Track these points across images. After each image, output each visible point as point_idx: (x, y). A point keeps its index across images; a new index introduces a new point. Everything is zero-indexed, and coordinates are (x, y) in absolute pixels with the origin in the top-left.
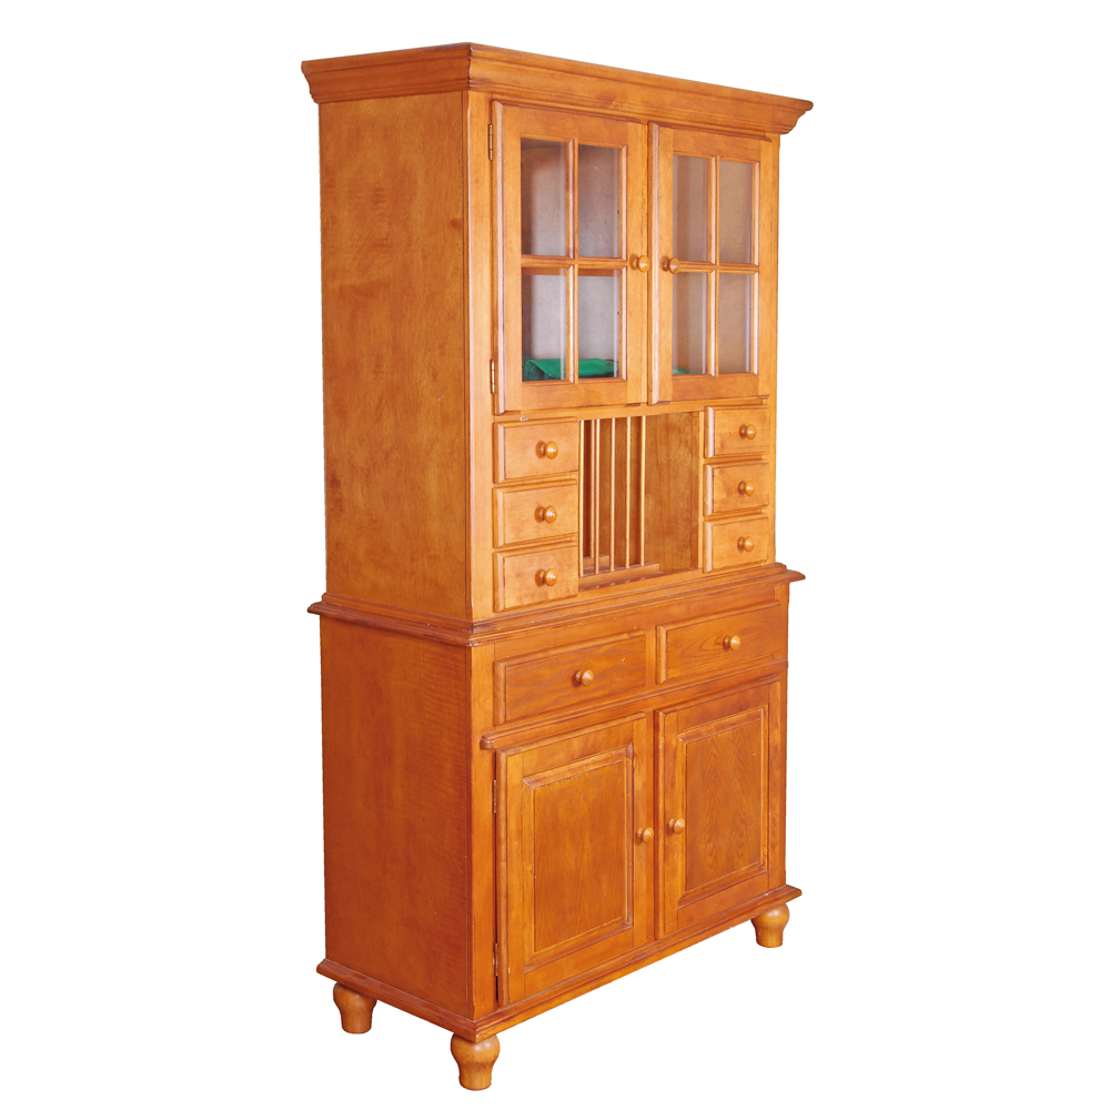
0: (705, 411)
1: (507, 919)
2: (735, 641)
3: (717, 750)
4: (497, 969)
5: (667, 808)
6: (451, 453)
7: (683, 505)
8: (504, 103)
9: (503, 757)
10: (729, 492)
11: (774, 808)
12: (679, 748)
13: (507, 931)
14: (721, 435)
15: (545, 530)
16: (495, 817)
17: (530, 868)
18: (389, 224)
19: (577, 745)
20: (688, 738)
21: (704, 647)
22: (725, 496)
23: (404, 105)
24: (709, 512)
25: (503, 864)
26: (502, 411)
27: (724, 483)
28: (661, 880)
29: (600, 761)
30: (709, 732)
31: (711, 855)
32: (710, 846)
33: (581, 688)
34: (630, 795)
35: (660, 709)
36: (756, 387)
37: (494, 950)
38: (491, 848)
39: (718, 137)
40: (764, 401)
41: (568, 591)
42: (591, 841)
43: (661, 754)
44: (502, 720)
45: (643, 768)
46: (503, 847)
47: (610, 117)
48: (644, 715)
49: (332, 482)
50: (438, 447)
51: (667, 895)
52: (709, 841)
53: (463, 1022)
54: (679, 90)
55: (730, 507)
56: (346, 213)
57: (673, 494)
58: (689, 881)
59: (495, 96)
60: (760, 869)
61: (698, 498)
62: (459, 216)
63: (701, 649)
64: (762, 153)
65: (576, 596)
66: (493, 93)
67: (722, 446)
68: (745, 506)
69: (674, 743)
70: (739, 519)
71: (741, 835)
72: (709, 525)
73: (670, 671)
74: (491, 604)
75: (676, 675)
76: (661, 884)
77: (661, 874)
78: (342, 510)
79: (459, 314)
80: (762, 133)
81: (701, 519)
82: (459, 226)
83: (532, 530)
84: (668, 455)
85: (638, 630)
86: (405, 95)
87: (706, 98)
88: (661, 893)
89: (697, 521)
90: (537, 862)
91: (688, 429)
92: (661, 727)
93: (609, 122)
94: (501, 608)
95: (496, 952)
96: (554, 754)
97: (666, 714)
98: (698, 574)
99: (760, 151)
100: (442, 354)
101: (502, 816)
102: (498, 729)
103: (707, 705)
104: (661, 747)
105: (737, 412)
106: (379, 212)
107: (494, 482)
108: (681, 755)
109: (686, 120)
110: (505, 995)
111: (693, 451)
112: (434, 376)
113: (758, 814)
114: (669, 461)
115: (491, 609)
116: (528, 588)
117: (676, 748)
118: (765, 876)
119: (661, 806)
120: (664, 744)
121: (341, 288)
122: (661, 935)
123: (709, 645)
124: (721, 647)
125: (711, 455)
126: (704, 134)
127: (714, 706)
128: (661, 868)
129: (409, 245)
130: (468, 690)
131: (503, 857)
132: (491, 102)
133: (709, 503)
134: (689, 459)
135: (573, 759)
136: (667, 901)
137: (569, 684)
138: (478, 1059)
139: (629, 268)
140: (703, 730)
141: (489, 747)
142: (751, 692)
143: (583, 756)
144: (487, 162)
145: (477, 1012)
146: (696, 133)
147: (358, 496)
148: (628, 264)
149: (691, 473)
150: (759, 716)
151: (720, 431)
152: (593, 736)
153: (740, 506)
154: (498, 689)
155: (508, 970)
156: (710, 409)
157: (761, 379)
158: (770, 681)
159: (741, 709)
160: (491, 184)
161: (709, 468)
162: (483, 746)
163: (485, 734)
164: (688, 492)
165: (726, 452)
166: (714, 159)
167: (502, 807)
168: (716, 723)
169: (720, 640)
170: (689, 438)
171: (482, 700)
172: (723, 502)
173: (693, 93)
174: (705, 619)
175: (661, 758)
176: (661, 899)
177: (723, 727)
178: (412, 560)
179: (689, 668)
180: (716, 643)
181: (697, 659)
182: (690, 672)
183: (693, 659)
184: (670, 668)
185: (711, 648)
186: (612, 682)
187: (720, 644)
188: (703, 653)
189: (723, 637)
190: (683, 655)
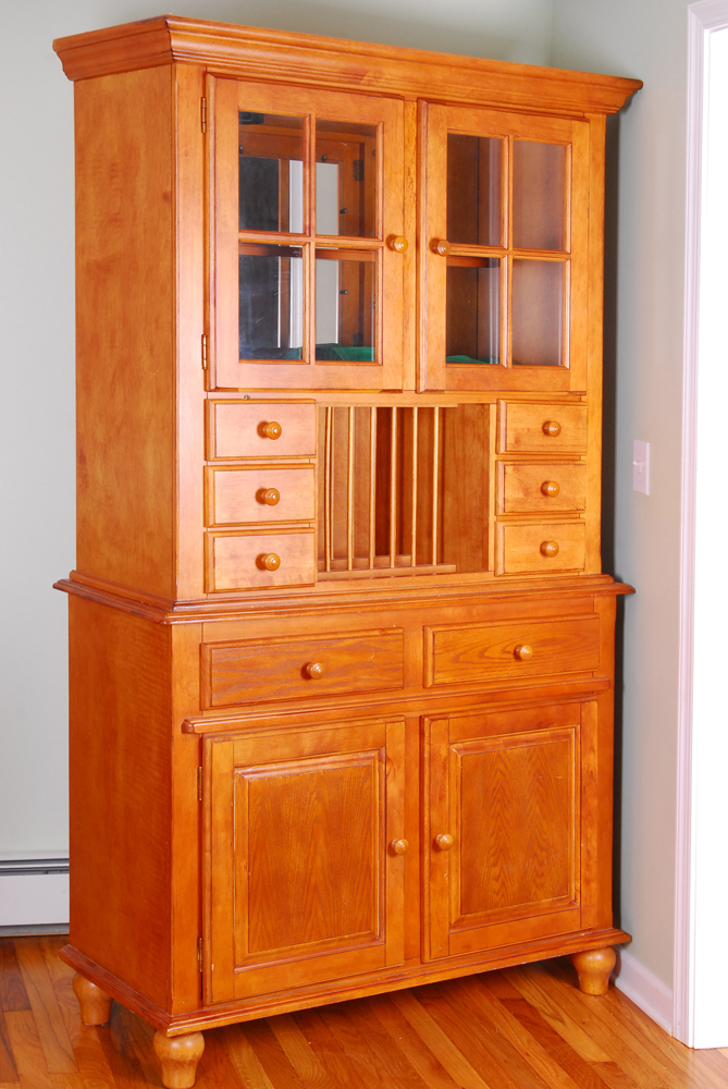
0: (498, 404)
1: (211, 913)
2: (524, 651)
3: (506, 767)
4: (201, 965)
5: (434, 821)
6: (163, 429)
7: (475, 503)
8: (217, 76)
9: (208, 743)
10: (527, 492)
11: (588, 840)
12: (453, 758)
13: (211, 925)
14: (515, 430)
15: (267, 513)
16: (201, 804)
17: (244, 863)
18: (121, 199)
19: (308, 741)
20: (465, 749)
21: (486, 654)
22: (521, 495)
23: (132, 79)
24: (500, 512)
25: (207, 855)
26: (213, 387)
27: (521, 482)
28: (426, 899)
29: (340, 762)
30: (494, 746)
31: (497, 880)
32: (496, 870)
33: (313, 682)
34: (383, 803)
35: (426, 716)
36: (566, 382)
37: (198, 945)
38: (196, 837)
39: (510, 116)
40: (583, 398)
41: (301, 578)
42: (327, 844)
43: (426, 762)
44: (208, 704)
45: (401, 776)
46: (208, 836)
47: (362, 92)
48: (403, 718)
49: (81, 458)
50: (153, 422)
51: (433, 915)
52: (495, 865)
53: (161, 1015)
54: (451, 66)
55: (528, 507)
56: (92, 189)
57: (468, 491)
58: (466, 904)
59: (209, 69)
60: (571, 904)
61: (488, 496)
62: (169, 189)
63: (481, 654)
64: (574, 134)
65: (312, 585)
66: (207, 66)
67: (517, 441)
68: (551, 508)
69: (444, 753)
70: (544, 522)
71: (541, 864)
72: (500, 525)
73: (437, 676)
74: (202, 584)
75: (447, 680)
76: (426, 904)
77: (426, 893)
78: (87, 487)
79: (169, 288)
80: (580, 114)
81: (492, 518)
82: (169, 198)
83: (252, 512)
84: (464, 450)
85: (398, 628)
86: (132, 70)
87: (491, 74)
88: (426, 912)
89: (487, 520)
90: (252, 859)
91: (480, 422)
92: (427, 734)
93: (357, 97)
94: (211, 589)
95: (200, 946)
96: (277, 746)
97: (432, 720)
98: (488, 576)
99: (571, 132)
100: (157, 328)
101: (207, 804)
102: (206, 714)
103: (490, 716)
104: (426, 755)
105: (540, 408)
106: (114, 187)
107: (205, 459)
108: (455, 768)
109: (467, 97)
110: (208, 993)
111: (485, 446)
112: (152, 350)
113: (565, 844)
114: (465, 456)
115: (201, 589)
116: (246, 571)
117: (448, 758)
118: (576, 913)
119: (426, 819)
120: (430, 753)
121: (88, 264)
122: (427, 958)
123: (495, 652)
124: (512, 656)
125: (502, 450)
126: (491, 113)
127: (501, 719)
128: (426, 886)
129: (135, 219)
130: (169, 670)
131: (208, 847)
132: (205, 74)
133: (500, 502)
134: (481, 455)
135: (300, 757)
136: (434, 923)
137: (298, 674)
138: (174, 1056)
139: (386, 249)
140: (487, 744)
141: (190, 730)
142: (554, 709)
143: (316, 754)
144: (200, 135)
145: (175, 1006)
146: (480, 111)
147: (98, 473)
148: (384, 244)
149: (483, 469)
150: (568, 736)
151: (514, 426)
152: (330, 734)
153: (543, 507)
154: (205, 672)
155: (213, 967)
156: (502, 402)
157: (573, 374)
158: (583, 700)
159: (540, 726)
160: (204, 157)
161: (501, 464)
162: (184, 730)
163: (188, 717)
164: (480, 489)
165: (522, 448)
166: (506, 139)
167: (207, 795)
168: (506, 738)
169: (511, 649)
170: (481, 432)
171: (185, 682)
172: (518, 501)
173: (472, 69)
174: (490, 624)
175: (426, 767)
176: (426, 919)
177: (515, 743)
178: (135, 537)
179: (465, 675)
180: (504, 651)
181: (477, 666)
182: (467, 678)
183: (470, 666)
184: (438, 672)
185: (497, 655)
186: (356, 680)
187: (509, 652)
188: (484, 660)
189: (514, 645)
190: (456, 660)
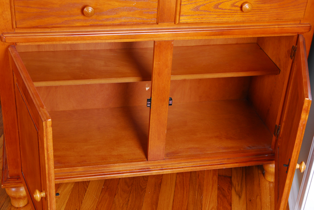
2: (246, 6)
63: (216, 7)
123: (227, 5)
169: (239, 4)
179: (202, 18)
180: (233, 5)
181: (212, 13)
182: (204, 20)
183: (207, 13)
184: (182, 15)
185: (228, 7)
186: (121, 17)
187: (237, 6)
188: (217, 10)
189: (242, 2)
190: (197, 9)
